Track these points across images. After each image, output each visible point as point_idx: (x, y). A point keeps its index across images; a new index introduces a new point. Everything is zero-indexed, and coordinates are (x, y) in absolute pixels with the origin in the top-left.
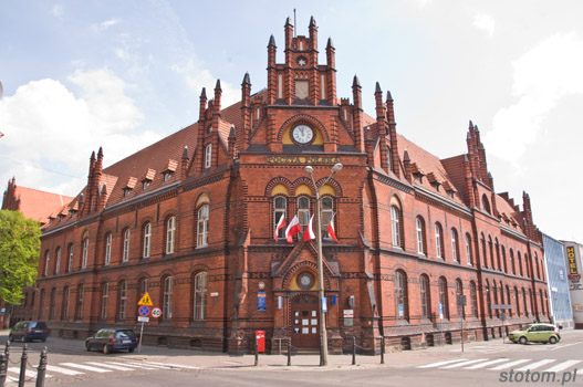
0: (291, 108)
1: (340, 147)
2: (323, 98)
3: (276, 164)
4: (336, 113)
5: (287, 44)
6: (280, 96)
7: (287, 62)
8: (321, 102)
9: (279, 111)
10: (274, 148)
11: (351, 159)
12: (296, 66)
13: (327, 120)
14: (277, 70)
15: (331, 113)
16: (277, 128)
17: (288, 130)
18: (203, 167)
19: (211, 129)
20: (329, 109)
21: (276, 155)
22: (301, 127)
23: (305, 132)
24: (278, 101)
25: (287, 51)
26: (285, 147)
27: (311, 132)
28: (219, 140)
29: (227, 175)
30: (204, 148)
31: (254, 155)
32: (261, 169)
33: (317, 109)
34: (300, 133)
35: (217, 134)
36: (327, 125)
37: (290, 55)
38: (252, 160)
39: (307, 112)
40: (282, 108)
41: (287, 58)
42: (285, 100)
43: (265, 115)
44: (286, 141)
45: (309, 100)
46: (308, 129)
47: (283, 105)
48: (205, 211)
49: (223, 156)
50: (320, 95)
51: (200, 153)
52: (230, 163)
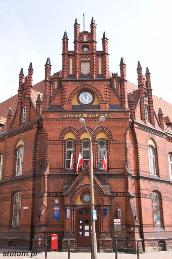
0: (78, 81)
1: (111, 106)
2: (100, 73)
3: (67, 118)
4: (108, 83)
5: (75, 37)
6: (71, 73)
7: (75, 49)
8: (98, 76)
9: (70, 83)
10: (66, 107)
11: (118, 114)
12: (82, 52)
13: (102, 88)
14: (69, 55)
15: (105, 83)
16: (68, 94)
17: (76, 96)
18: (21, 122)
19: (26, 96)
20: (104, 80)
21: (67, 112)
22: (84, 93)
23: (87, 97)
24: (69, 76)
25: (75, 42)
26: (74, 107)
27: (91, 97)
28: (31, 103)
29: (35, 126)
30: (22, 108)
31: (53, 112)
32: (57, 122)
33: (95, 80)
34: (84, 98)
35: (30, 99)
36: (102, 91)
37: (77, 45)
38: (51, 116)
39: (88, 83)
40: (72, 81)
41: (75, 47)
42: (74, 75)
43: (60, 86)
44: (75, 103)
45: (90, 75)
46: (90, 94)
47: (72, 79)
48: (22, 151)
49: (33, 114)
50: (97, 71)
51: (19, 112)
52: (37, 118)
